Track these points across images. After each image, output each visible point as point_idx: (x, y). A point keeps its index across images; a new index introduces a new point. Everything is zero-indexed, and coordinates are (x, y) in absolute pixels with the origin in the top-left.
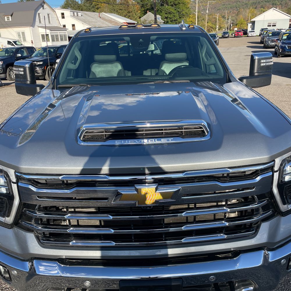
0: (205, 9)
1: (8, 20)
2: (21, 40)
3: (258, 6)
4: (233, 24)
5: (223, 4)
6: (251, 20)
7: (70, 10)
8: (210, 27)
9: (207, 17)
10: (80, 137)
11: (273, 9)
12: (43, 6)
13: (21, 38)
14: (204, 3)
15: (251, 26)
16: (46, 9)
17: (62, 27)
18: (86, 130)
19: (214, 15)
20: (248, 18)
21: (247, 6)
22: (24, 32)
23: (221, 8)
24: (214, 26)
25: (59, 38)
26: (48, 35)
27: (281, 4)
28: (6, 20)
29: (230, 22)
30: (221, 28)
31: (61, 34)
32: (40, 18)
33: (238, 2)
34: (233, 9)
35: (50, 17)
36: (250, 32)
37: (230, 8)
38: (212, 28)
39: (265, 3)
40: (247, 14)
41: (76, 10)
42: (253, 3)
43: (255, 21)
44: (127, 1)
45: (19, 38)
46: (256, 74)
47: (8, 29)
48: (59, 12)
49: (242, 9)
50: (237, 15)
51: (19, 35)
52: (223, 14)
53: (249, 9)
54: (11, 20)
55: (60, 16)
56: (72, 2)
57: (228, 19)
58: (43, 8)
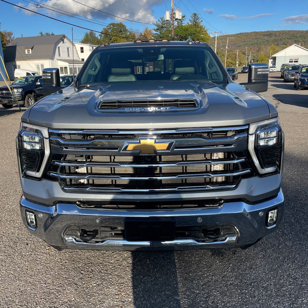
0: (224, 45)
1: (28, 52)
2: (39, 72)
3: (279, 43)
4: (253, 60)
5: (243, 41)
6: (272, 56)
7: (89, 45)
8: (230, 63)
9: (226, 53)
10: (98, 107)
11: (295, 45)
12: (63, 40)
13: (39, 70)
14: (223, 40)
15: (272, 62)
16: (66, 43)
17: (81, 60)
18: (103, 101)
19: (234, 51)
20: (270, 55)
21: (268, 43)
22: (43, 65)
23: (241, 45)
24: (233, 62)
25: (77, 71)
26: (67, 67)
27: (303, 41)
28: (26, 53)
29: (250, 58)
30: (241, 64)
31: (79, 66)
32: (60, 51)
33: (259, 39)
34: (254, 45)
35: (70, 50)
36: (271, 67)
37: (251, 44)
38: (232, 63)
39: (287, 40)
40: (268, 51)
41: (95, 45)
42: (275, 40)
43: (276, 57)
44: (146, 37)
45: (38, 70)
46: (253, 81)
47: (28, 61)
48: (78, 46)
49: (263, 45)
50: (258, 51)
51: (38, 68)
52: (244, 51)
53: (270, 45)
54: (31, 53)
55: (79, 50)
56: (91, 38)
57: (248, 56)
58: (63, 42)
